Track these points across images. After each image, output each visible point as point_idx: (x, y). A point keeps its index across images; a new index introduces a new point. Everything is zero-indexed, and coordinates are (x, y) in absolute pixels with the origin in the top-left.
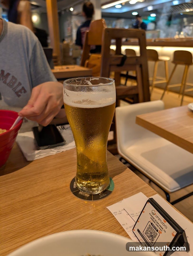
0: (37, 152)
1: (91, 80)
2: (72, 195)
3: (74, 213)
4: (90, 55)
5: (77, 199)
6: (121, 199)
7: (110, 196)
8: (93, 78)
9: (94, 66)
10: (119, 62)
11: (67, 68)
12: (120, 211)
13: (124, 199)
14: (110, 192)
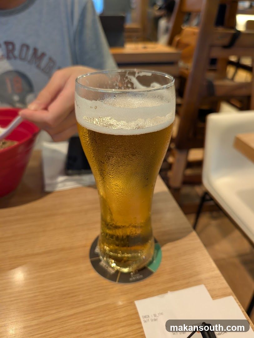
0: (61, 179)
1: (137, 75)
2: (88, 264)
3: (81, 298)
4: (184, 28)
5: (94, 274)
6: (164, 291)
7: (148, 280)
8: (141, 73)
9: (187, 45)
10: (226, 41)
11: (145, 48)
12: (155, 315)
13: (169, 292)
14: (150, 273)
